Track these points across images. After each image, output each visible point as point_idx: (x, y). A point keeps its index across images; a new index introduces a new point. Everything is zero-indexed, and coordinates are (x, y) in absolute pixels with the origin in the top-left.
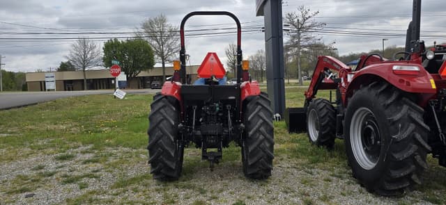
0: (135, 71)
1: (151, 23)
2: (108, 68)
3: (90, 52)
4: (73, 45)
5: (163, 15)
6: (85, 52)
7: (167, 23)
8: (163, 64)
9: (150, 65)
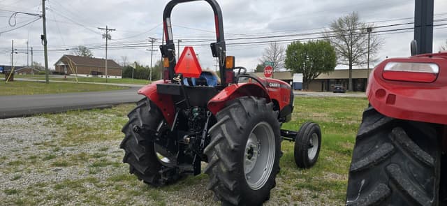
0: (315, 73)
1: (341, 22)
2: (289, 70)
3: (280, 55)
4: (266, 49)
5: (355, 12)
6: (275, 54)
7: (359, 21)
8: (351, 66)
9: (330, 67)
